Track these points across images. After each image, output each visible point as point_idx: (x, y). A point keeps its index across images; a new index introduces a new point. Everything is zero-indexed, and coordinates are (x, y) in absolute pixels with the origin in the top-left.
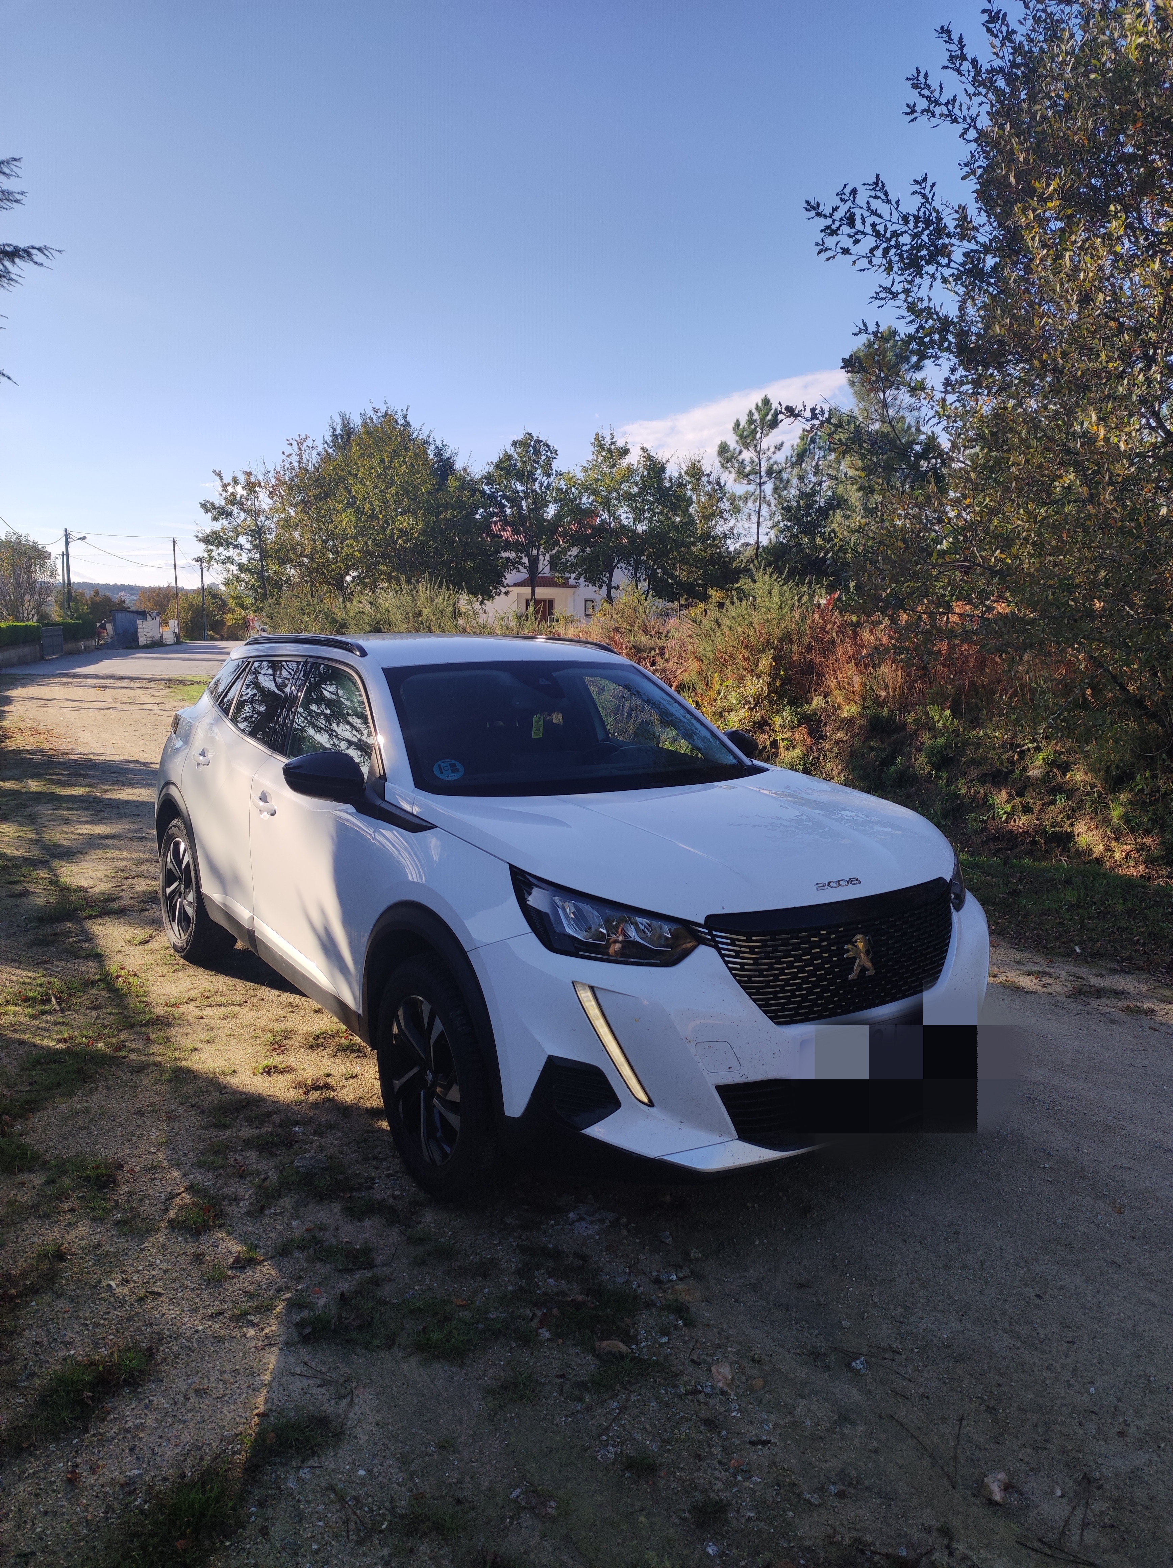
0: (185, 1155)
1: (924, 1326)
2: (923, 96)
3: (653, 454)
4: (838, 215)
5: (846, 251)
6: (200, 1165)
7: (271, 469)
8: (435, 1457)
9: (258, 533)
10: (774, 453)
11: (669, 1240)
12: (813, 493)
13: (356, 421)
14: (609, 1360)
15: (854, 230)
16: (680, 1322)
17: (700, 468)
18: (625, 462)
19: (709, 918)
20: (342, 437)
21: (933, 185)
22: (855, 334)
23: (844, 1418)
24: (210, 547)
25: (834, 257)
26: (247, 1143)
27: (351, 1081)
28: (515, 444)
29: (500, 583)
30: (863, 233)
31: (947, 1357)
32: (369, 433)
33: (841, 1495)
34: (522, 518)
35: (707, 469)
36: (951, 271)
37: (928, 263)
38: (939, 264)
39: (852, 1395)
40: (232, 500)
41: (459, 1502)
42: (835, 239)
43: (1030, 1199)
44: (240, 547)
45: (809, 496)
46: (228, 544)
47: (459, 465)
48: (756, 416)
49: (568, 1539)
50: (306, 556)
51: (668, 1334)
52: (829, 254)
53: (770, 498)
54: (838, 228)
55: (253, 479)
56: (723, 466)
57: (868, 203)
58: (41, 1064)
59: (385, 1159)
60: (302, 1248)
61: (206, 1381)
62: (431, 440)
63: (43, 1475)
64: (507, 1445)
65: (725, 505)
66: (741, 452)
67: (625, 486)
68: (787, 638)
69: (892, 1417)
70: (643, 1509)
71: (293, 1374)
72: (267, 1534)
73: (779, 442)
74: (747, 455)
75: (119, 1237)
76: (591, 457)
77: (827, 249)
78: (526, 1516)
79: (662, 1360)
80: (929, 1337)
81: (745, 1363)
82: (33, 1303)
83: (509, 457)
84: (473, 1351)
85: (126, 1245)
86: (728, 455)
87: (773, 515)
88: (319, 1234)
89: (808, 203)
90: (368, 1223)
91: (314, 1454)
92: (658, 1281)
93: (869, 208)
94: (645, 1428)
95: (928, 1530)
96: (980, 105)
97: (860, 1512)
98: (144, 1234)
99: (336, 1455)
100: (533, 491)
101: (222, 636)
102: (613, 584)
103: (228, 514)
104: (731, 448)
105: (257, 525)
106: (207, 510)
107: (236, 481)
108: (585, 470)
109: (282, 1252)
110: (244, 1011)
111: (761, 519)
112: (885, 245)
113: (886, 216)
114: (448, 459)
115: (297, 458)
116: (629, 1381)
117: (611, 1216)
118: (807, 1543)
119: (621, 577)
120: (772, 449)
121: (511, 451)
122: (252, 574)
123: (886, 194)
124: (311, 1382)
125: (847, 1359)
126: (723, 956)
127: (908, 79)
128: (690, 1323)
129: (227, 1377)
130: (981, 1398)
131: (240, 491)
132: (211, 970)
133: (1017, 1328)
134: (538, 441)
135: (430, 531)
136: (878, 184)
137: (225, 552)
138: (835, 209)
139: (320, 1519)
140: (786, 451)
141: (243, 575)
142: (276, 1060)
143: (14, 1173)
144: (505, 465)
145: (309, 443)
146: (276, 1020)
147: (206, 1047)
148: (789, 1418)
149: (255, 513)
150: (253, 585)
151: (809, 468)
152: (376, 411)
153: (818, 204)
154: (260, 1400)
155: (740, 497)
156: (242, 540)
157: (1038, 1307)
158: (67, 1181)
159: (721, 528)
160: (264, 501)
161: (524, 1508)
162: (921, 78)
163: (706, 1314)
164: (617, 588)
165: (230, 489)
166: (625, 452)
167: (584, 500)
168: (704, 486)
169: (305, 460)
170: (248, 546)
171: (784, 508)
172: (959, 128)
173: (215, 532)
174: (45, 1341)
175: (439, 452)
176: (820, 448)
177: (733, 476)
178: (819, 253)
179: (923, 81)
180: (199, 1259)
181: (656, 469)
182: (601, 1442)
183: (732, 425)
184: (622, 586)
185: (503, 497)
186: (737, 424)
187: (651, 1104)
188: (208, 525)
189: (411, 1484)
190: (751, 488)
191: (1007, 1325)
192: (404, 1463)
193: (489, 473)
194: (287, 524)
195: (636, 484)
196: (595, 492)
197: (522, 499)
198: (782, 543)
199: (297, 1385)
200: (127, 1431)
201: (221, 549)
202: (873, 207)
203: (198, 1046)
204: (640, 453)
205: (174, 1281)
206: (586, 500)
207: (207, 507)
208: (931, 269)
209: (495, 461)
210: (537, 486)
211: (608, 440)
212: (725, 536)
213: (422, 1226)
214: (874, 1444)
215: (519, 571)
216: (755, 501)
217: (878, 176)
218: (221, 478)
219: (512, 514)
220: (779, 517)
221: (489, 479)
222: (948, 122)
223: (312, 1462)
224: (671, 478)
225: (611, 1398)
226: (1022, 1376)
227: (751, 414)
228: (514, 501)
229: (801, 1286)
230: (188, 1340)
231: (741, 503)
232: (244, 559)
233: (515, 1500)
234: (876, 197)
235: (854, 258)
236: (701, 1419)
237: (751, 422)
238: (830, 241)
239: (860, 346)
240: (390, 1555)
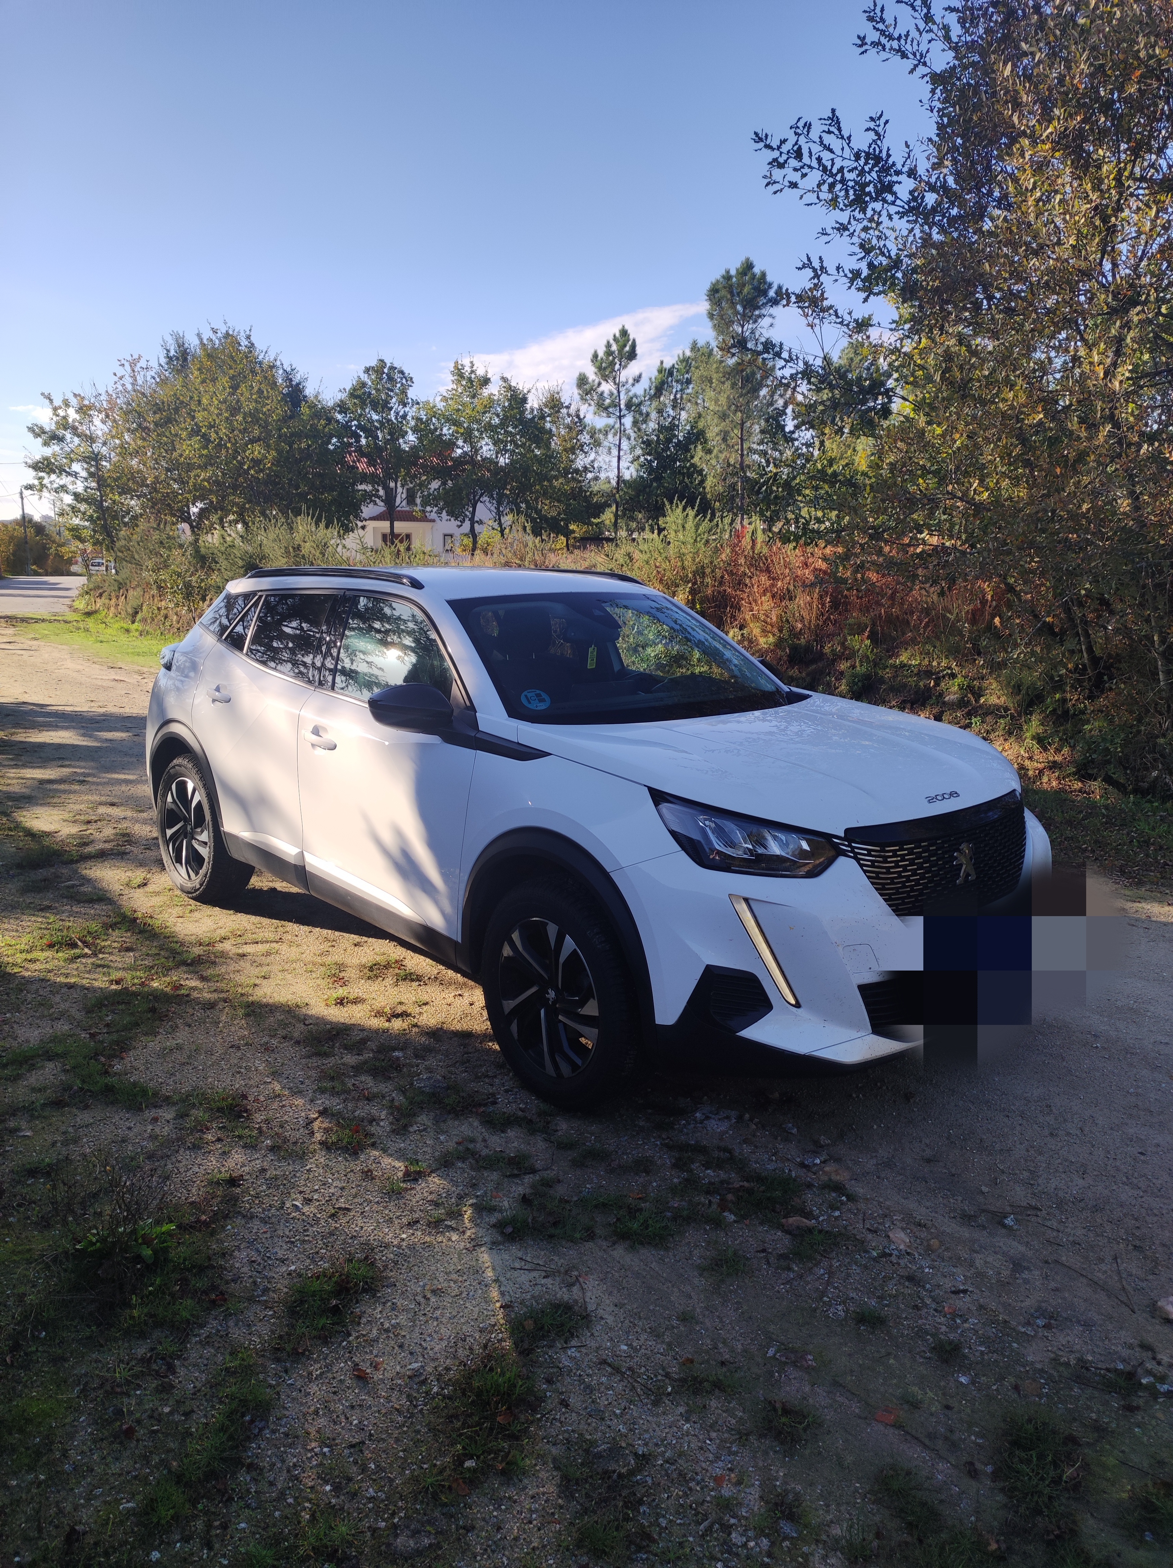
0: (302, 1083)
1: (1053, 1186)
2: (878, 30)
3: (513, 384)
4: (785, 148)
5: (794, 185)
6: (322, 1091)
7: (102, 391)
8: (682, 1328)
9: (93, 459)
10: (633, 385)
11: (795, 1131)
12: (673, 427)
13: (192, 342)
14: (799, 1234)
15: (801, 164)
16: (844, 1198)
17: (559, 400)
18: (486, 392)
19: (847, 831)
20: (177, 359)
21: (887, 122)
22: (799, 269)
23: (1018, 1266)
24: (42, 474)
25: (781, 190)
26: (358, 1069)
27: (425, 1008)
28: (367, 370)
29: (357, 517)
30: (810, 167)
31: (1083, 1209)
32: (209, 356)
33: (1047, 1326)
34: (380, 450)
35: (565, 399)
36: (897, 209)
37: (876, 200)
38: (884, 201)
39: (1017, 1248)
40: (64, 424)
41: (723, 1363)
42: (782, 172)
43: (1098, 1074)
44: (75, 475)
45: (669, 430)
46: (61, 470)
47: (309, 391)
48: (614, 347)
49: (836, 1384)
50: (147, 486)
51: (838, 1209)
52: (776, 187)
53: (630, 431)
54: (786, 162)
55: (86, 402)
56: (582, 399)
57: (820, 137)
58: (106, 1006)
59: (495, 1077)
60: (463, 1159)
61: (436, 1282)
62: (278, 363)
63: (330, 1375)
64: (742, 1313)
65: (585, 438)
66: (599, 384)
67: (486, 418)
68: (700, 572)
69: (1056, 1262)
70: (889, 1354)
71: (515, 1269)
72: (567, 1406)
73: (637, 373)
74: (607, 387)
75: (279, 1161)
76: (452, 386)
77: (775, 182)
78: (790, 1370)
79: (843, 1231)
80: (1061, 1194)
81: (912, 1227)
82: (229, 1227)
83: (364, 385)
84: (672, 1236)
85: (291, 1168)
86: (587, 387)
87: (633, 449)
88: (471, 1146)
89: (756, 134)
90: (511, 1133)
91: (572, 1335)
92: (803, 1165)
93: (821, 142)
94: (856, 1289)
95: (1131, 1347)
96: (930, 42)
97: (1069, 1338)
98: (302, 1156)
99: (592, 1334)
100: (389, 420)
101: (46, 570)
102: (476, 519)
103: (61, 439)
104: (590, 380)
105: (93, 452)
106: (37, 435)
107: (67, 404)
108: (445, 399)
109: (444, 1164)
110: (284, 948)
111: (622, 453)
112: (831, 180)
113: (838, 151)
114: (298, 384)
115: (131, 380)
116: (825, 1250)
117: (733, 1114)
118: (1039, 1366)
119: (484, 510)
120: (631, 381)
121: (365, 378)
122: (89, 504)
123: (839, 129)
124: (535, 1274)
125: (999, 1220)
126: (861, 866)
127: (865, 12)
128: (851, 1198)
129: (454, 1276)
130: (1127, 1239)
131: (73, 415)
132: (230, 909)
133: (1135, 1181)
134: (392, 368)
135: (283, 460)
136: (834, 119)
137: (58, 480)
138: (783, 142)
139: (608, 1389)
140: (644, 384)
141: (79, 505)
142: (341, 992)
143: (140, 1110)
144: (359, 393)
145: (143, 363)
146: (321, 955)
147: (265, 982)
148: (973, 1270)
149: (91, 439)
150: (91, 516)
151: (667, 402)
152: (215, 332)
153: (767, 136)
154: (495, 1294)
155: (600, 431)
156: (76, 467)
157: (1144, 1162)
158: (198, 1113)
159: (581, 461)
160: (99, 426)
161: (785, 1363)
162: (878, 10)
163: (860, 1190)
164: (481, 522)
165: (61, 413)
166: (486, 381)
167: (445, 431)
168: (563, 418)
169: (140, 382)
170: (84, 474)
171: (643, 442)
172: (909, 63)
173: (46, 459)
174: (259, 1259)
175: (288, 378)
176: (677, 381)
177: (593, 408)
178: (767, 185)
179: (879, 14)
180: (368, 1175)
181: (517, 399)
182: (824, 1302)
183: (590, 356)
184: (485, 521)
185: (358, 427)
186: (595, 356)
187: (798, 1005)
188: (39, 450)
189: (673, 1353)
190: (611, 421)
191: (1124, 1179)
192: (658, 1336)
193: (341, 401)
194: (124, 451)
195: (498, 416)
196: (456, 423)
197: (377, 428)
198: (642, 477)
199: (524, 1278)
200: (387, 1331)
201: (53, 477)
202: (826, 142)
203: (257, 982)
204: (501, 383)
205: (355, 1197)
206: (447, 431)
207: (37, 431)
208: (878, 206)
209: (348, 387)
210: (392, 416)
211: (467, 369)
212: (586, 469)
213: (560, 1133)
214: (1053, 1285)
215: (376, 504)
216: (615, 434)
217: (833, 111)
218: (51, 401)
219: (368, 445)
220: (639, 451)
221: (342, 407)
222: (898, 58)
223: (574, 1343)
224: (532, 410)
225: (816, 1265)
226: (1155, 1219)
227: (608, 345)
228: (370, 432)
229: (929, 1161)
230: (399, 1247)
231: (601, 436)
232: (80, 487)
233: (774, 1357)
234: (829, 132)
235: (803, 192)
236: (902, 1277)
237: (609, 353)
238: (777, 174)
239: (719, 277)
240: (686, 1412)
